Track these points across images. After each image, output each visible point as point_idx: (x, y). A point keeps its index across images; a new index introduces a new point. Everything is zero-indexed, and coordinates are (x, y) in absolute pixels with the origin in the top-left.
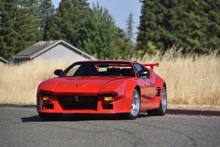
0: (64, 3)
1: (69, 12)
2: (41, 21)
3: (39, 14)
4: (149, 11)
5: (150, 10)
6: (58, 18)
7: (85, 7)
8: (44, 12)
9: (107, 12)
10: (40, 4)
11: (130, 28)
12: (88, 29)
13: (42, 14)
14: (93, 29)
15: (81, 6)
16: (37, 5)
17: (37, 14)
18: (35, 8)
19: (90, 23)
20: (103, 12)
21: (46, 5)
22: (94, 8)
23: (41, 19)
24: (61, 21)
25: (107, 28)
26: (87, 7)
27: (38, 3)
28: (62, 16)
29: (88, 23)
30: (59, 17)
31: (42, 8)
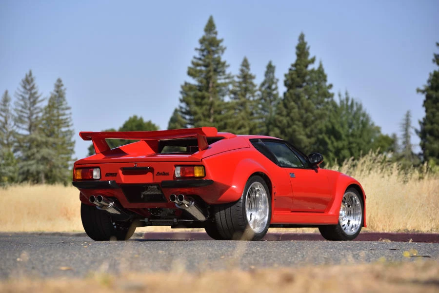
0: (291, 94)
1: (299, 108)
2: (260, 123)
3: (256, 111)
4: (433, 108)
5: (434, 105)
6: (281, 118)
7: (326, 100)
8: (266, 109)
9: (360, 108)
10: (258, 95)
11: (407, 136)
12: (329, 138)
13: (263, 112)
14: (338, 137)
15: (320, 98)
16: (253, 96)
17: (254, 111)
18: (250, 102)
19: (333, 128)
20: (355, 109)
21: (270, 97)
22: (342, 102)
23: (261, 121)
24: (286, 124)
25: (360, 136)
26: (330, 100)
27: (256, 94)
28: (288, 115)
29: (330, 126)
30: (282, 116)
31: (263, 101)
